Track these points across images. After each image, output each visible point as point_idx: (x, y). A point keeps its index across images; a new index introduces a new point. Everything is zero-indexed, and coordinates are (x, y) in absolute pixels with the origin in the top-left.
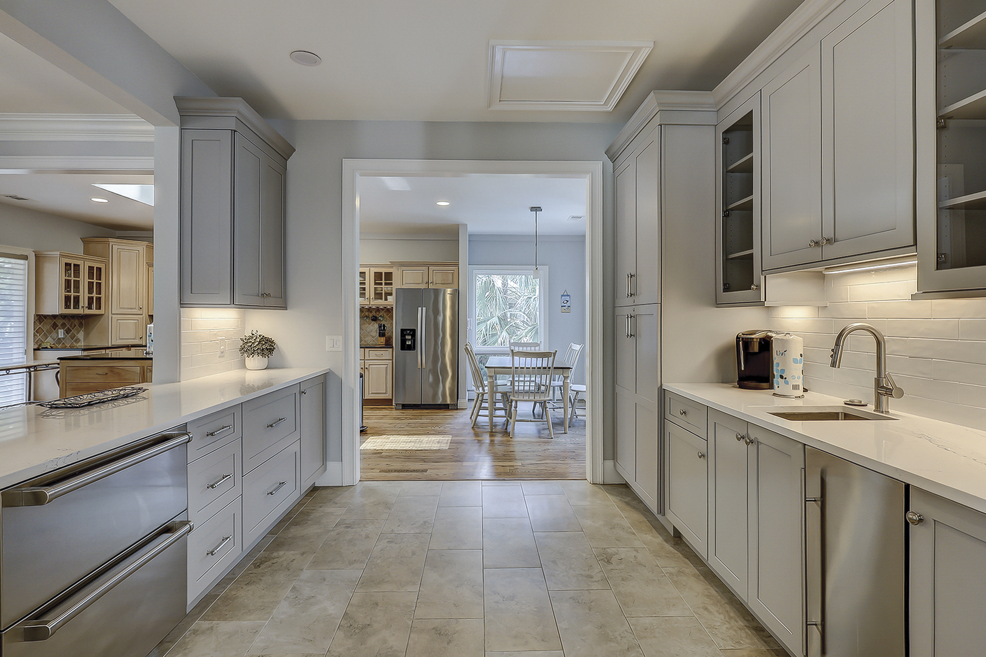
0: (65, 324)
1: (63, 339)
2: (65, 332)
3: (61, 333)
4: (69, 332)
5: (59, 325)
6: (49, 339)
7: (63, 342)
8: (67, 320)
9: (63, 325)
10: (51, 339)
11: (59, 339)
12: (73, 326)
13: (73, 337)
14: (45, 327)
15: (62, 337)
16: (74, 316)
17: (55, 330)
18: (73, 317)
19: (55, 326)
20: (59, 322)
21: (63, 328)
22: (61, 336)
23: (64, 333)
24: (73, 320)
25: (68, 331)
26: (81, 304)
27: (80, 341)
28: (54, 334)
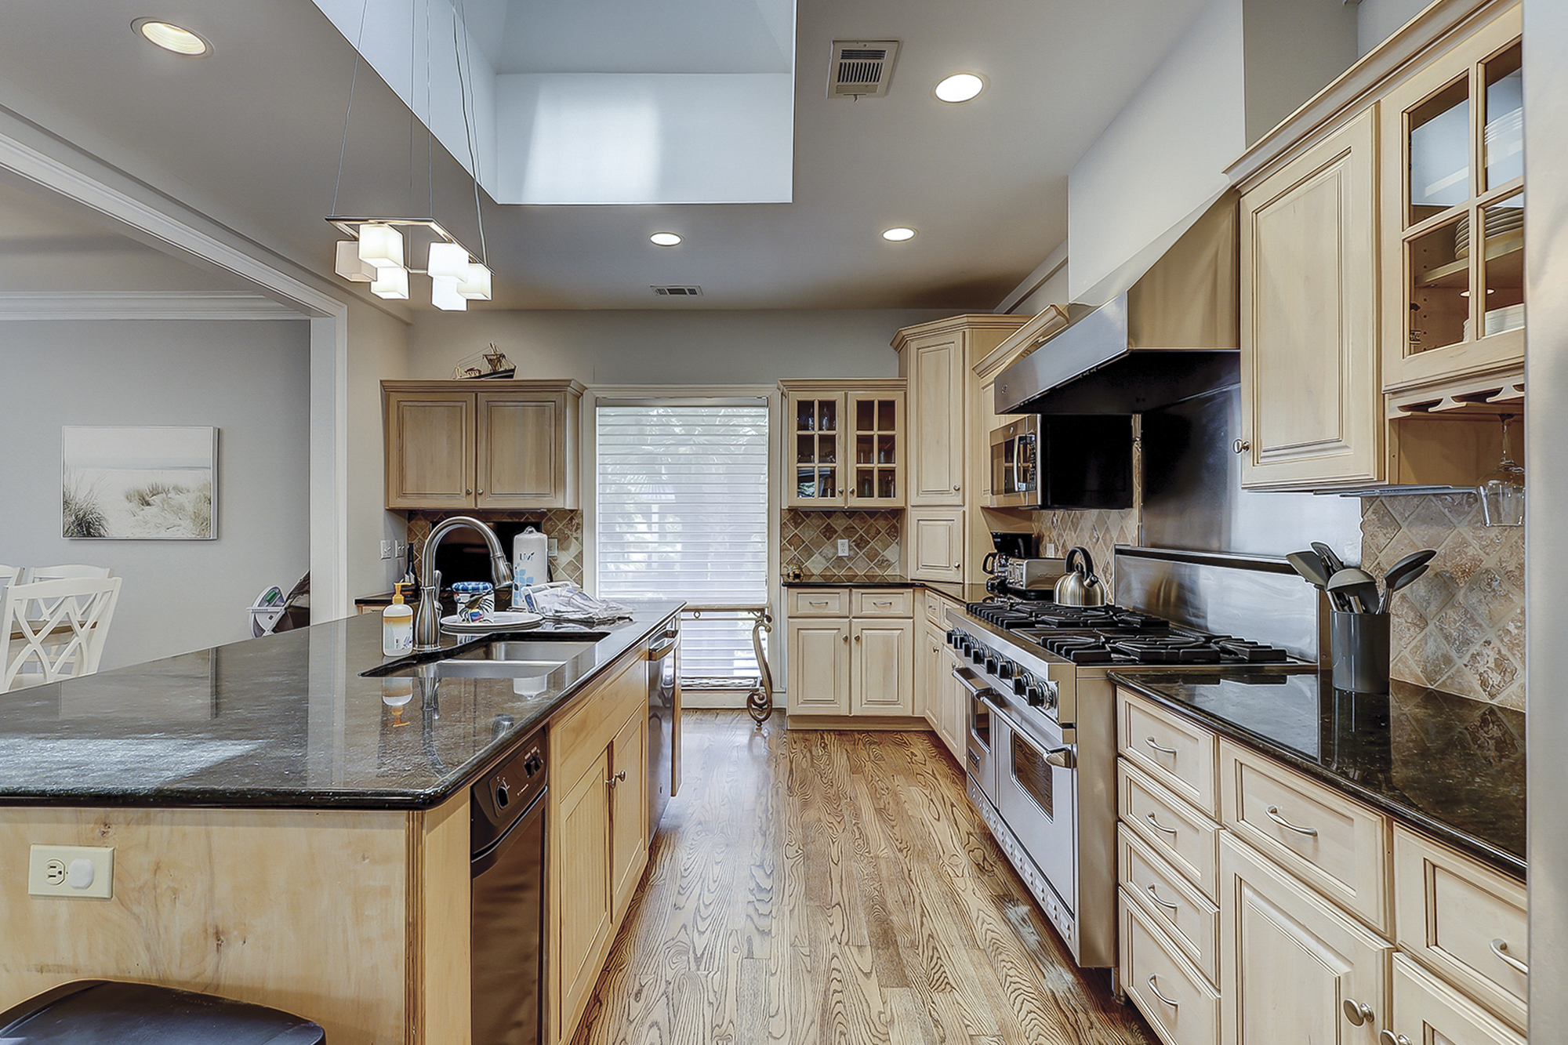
0: (854, 528)
1: (850, 558)
2: (853, 544)
3: (843, 547)
4: (863, 545)
5: (840, 532)
6: (816, 557)
7: (850, 565)
8: (857, 521)
9: (849, 532)
10: (819, 557)
11: (840, 558)
12: (873, 531)
13: (872, 556)
14: (807, 534)
15: (846, 554)
16: (876, 513)
17: (828, 539)
18: (872, 513)
19: (829, 533)
20: (839, 524)
21: (849, 537)
22: (843, 551)
23: (850, 546)
24: (872, 521)
25: (860, 543)
26: (839, 487)
27: (890, 566)
28: (827, 549)
